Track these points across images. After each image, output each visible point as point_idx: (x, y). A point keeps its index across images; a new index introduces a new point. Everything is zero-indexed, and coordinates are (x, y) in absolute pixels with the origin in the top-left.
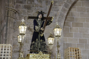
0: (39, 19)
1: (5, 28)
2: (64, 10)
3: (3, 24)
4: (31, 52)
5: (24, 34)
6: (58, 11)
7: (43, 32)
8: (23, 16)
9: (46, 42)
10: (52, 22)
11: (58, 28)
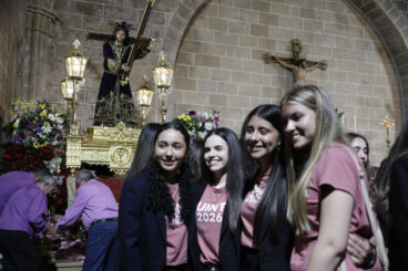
0: (116, 43)
1: (27, 60)
2: (177, 23)
3: (22, 49)
4: (97, 124)
5: (79, 79)
6: (163, 23)
7: (127, 74)
8: (73, 31)
9: (133, 101)
10: (149, 51)
11: (165, 66)
